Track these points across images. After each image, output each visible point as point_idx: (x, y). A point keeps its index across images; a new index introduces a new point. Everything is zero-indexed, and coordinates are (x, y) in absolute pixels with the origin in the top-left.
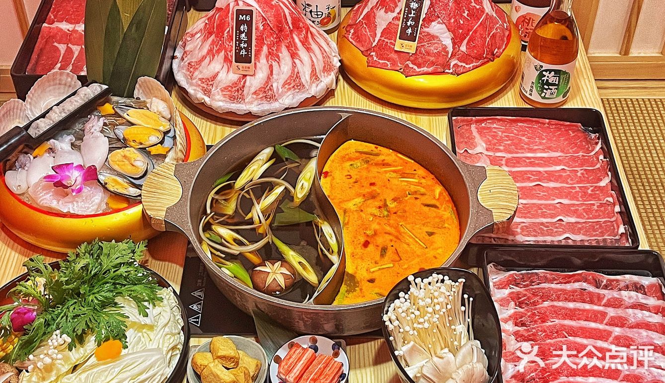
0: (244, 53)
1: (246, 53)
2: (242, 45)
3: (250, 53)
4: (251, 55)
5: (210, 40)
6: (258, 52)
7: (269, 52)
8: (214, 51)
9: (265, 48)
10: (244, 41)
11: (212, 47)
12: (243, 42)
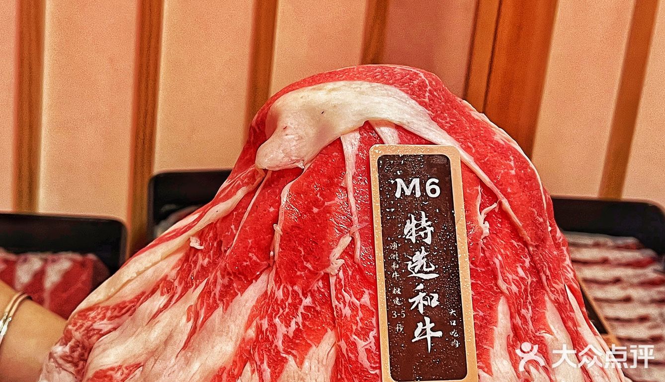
0: (430, 334)
1: (439, 334)
2: (419, 300)
3: (454, 333)
4: (461, 339)
5: (251, 296)
6: (484, 326)
7: (515, 328)
8: (279, 343)
9: (502, 309)
10: (425, 281)
11: (265, 324)
12: (421, 287)
